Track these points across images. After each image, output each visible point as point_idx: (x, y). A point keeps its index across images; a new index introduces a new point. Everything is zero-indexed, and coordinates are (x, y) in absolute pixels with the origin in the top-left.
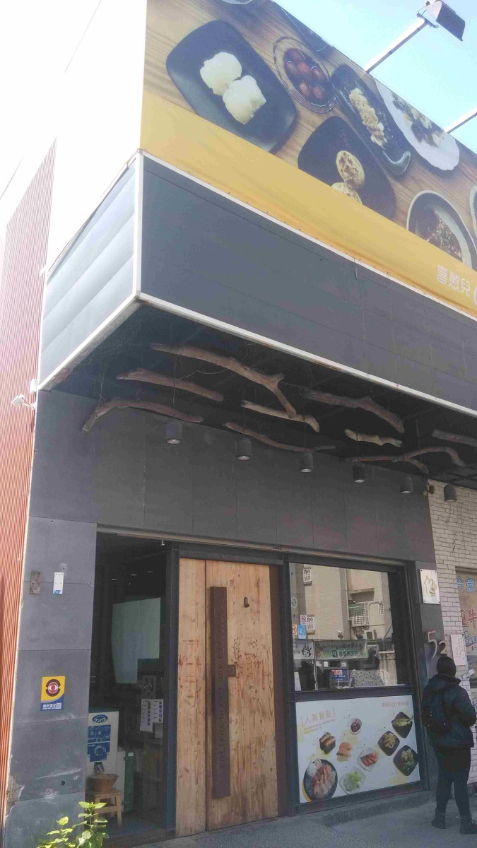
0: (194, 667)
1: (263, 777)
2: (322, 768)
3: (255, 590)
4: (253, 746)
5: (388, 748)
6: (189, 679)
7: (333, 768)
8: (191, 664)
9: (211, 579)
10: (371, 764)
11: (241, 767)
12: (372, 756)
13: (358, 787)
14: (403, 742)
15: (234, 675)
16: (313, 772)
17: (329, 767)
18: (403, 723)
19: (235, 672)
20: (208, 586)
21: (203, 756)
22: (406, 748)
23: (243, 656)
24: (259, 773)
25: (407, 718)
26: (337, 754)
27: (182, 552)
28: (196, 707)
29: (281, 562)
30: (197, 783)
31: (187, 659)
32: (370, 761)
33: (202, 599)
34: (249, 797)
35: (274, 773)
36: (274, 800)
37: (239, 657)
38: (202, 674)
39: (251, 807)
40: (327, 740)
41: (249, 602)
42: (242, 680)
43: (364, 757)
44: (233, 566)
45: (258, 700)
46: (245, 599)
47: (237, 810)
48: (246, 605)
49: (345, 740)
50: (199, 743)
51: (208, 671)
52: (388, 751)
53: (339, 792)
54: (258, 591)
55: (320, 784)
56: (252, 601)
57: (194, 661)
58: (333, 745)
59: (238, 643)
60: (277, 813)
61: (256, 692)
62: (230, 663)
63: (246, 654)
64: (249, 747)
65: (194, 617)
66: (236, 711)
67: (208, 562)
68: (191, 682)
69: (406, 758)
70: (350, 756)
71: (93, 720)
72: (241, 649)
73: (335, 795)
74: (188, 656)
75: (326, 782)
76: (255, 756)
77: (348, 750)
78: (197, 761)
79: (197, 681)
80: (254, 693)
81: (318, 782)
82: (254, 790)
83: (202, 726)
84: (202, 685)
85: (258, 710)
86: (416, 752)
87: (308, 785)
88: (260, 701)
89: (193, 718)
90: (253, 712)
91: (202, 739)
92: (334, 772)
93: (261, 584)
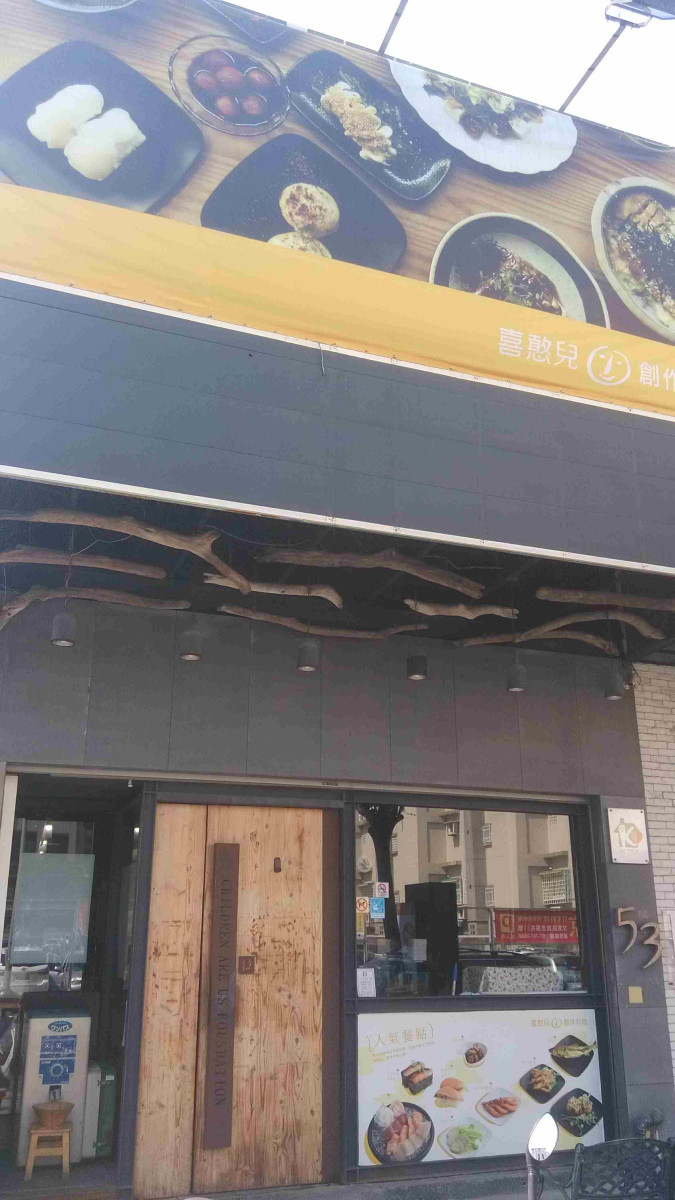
0: (180, 958)
1: (298, 1124)
2: (405, 1115)
3: (294, 848)
4: (281, 1076)
5: (540, 1091)
6: (170, 976)
7: (426, 1117)
8: (175, 954)
9: (216, 833)
10: (503, 1114)
11: (256, 1104)
12: (505, 1102)
13: (475, 1148)
14: (571, 1083)
15: (251, 971)
16: (387, 1119)
17: (418, 1116)
18: (574, 1053)
19: (253, 966)
20: (210, 843)
21: (190, 1087)
22: (579, 1093)
23: (269, 943)
24: (290, 1116)
25: (582, 1044)
26: (436, 1096)
27: (159, 796)
28: (182, 1015)
29: (341, 804)
30: (177, 1124)
31: (168, 947)
32: (502, 1110)
33: (197, 862)
34: (271, 1152)
35: (318, 1117)
36: (316, 1157)
37: (260, 945)
38: (194, 970)
39: (271, 1164)
40: (417, 1073)
41: (284, 865)
42: (264, 979)
43: (490, 1103)
44: (257, 813)
45: (293, 1008)
46: (277, 861)
47: (247, 1168)
48: (277, 869)
49: (452, 1074)
50: (183, 1068)
51: (203, 968)
52: (541, 1096)
53: (436, 1154)
54: (301, 849)
55: (399, 1141)
56: (290, 863)
57: (181, 952)
58: (428, 1081)
59: (260, 925)
60: (320, 1178)
61: (290, 997)
62: (245, 954)
63: (273, 941)
64: (273, 1077)
65: (183, 886)
66: (251, 1023)
67: (211, 808)
68: (173, 980)
69: (577, 1110)
70: (462, 1100)
71: (50, 1026)
72: (266, 933)
73: (429, 1158)
74: (171, 942)
75: (412, 1137)
76: (283, 1090)
77: (458, 1090)
78: (179, 1093)
79: (184, 978)
80: (286, 999)
81: (396, 1136)
82: (279, 1141)
83: (191, 1044)
84: (194, 984)
85: (293, 1024)
86: (599, 1098)
87: (376, 1140)
88: (296, 1010)
89: (175, 1030)
90: (282, 1025)
91: (190, 1062)
92: (428, 1124)
93: (306, 838)
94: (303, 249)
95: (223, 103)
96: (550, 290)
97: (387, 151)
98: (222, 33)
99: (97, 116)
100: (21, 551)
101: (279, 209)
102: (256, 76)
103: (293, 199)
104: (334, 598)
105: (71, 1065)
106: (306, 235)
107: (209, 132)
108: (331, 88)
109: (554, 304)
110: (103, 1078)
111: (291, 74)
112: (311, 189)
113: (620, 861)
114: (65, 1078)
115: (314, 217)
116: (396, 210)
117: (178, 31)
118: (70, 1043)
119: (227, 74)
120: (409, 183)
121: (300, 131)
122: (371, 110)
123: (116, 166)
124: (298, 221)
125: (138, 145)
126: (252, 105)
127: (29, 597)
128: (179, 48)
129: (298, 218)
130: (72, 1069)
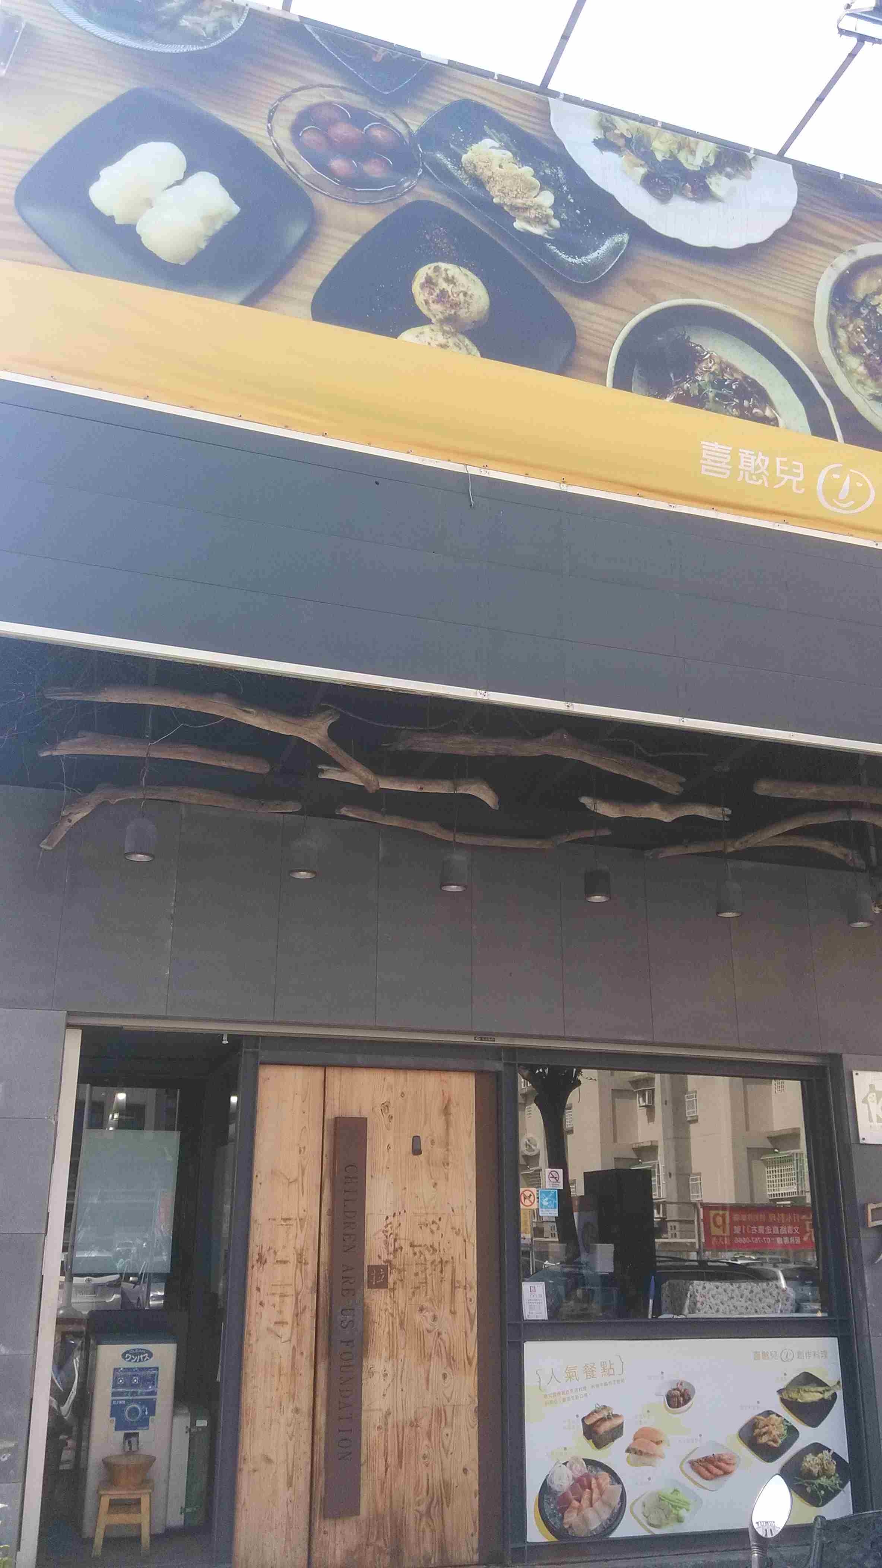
0: (291, 1268)
1: (446, 1485)
2: (587, 1476)
3: (437, 1123)
4: (424, 1423)
5: (765, 1445)
6: (279, 1290)
7: (616, 1479)
8: (285, 1262)
9: (337, 1102)
10: (717, 1476)
11: (392, 1460)
12: (720, 1459)
13: (680, 1520)
14: (807, 1435)
15: (384, 1285)
16: (563, 1482)
17: (605, 1476)
18: (812, 1396)
19: (386, 1279)
20: (329, 1116)
21: (306, 1436)
22: (817, 1448)
23: (407, 1249)
24: (437, 1474)
25: (820, 1383)
26: (628, 1451)
27: (264, 1055)
28: (294, 1342)
29: (498, 1066)
30: (290, 1484)
31: (275, 1253)
32: (716, 1470)
33: (313, 1140)
34: (411, 1523)
35: (473, 1480)
36: (471, 1531)
37: (395, 1250)
38: (310, 1283)
39: (412, 1539)
40: (603, 1420)
41: (424, 1145)
42: (400, 1294)
43: (699, 1461)
44: (390, 1077)
45: (439, 1334)
46: (416, 1140)
47: (381, 1543)
48: (417, 1151)
49: (649, 1423)
50: (297, 1410)
51: (322, 1281)
52: (768, 1453)
53: (627, 1528)
54: (448, 1124)
55: (580, 1509)
56: (433, 1142)
57: (293, 1259)
58: (617, 1432)
59: (395, 1224)
60: (476, 1558)
61: (435, 1318)
62: (376, 1262)
63: (412, 1245)
64: (414, 1424)
65: (295, 1173)
66: (385, 1354)
67: (330, 1071)
68: (283, 1296)
69: (816, 1470)
70: (662, 1457)
71: (124, 1356)
72: (402, 1235)
73: (619, 1533)
74: (280, 1244)
75: (597, 1505)
76: (426, 1442)
77: (657, 1443)
78: (291, 1444)
79: (297, 1294)
80: (430, 1320)
81: (576, 1503)
82: (423, 1508)
83: (306, 1379)
84: (310, 1301)
85: (439, 1354)
86: (845, 1456)
87: (549, 1508)
88: (444, 1336)
89: (286, 1363)
90: (425, 1356)
91: (305, 1403)
92: (618, 1487)
93: (453, 1110)
94: (443, 346)
95: (338, 164)
96: (763, 398)
97: (547, 223)
98: (334, 83)
99: (178, 183)
100: (84, 739)
101: (411, 298)
102: (378, 133)
103: (429, 282)
104: (487, 796)
105: (151, 1406)
106: (446, 328)
107: (320, 201)
108: (474, 147)
109: (768, 413)
110: (193, 1424)
111: (422, 131)
112: (453, 270)
113: (869, 1141)
114: (144, 1423)
115: (456, 305)
116: (561, 296)
117: (279, 80)
118: (149, 1378)
119: (342, 130)
120: (577, 261)
121: (437, 198)
122: (527, 171)
123: (203, 246)
124: (436, 310)
125: (229, 219)
126: (374, 169)
127: (94, 799)
128: (280, 100)
129: (437, 307)
130: (152, 1412)
